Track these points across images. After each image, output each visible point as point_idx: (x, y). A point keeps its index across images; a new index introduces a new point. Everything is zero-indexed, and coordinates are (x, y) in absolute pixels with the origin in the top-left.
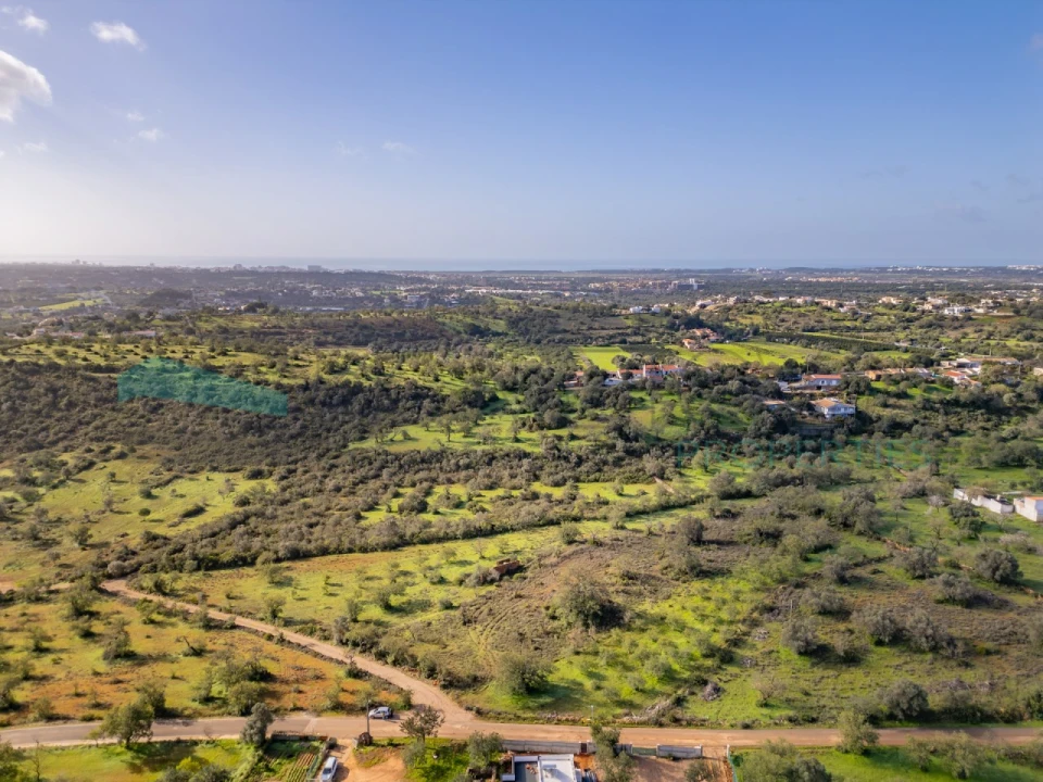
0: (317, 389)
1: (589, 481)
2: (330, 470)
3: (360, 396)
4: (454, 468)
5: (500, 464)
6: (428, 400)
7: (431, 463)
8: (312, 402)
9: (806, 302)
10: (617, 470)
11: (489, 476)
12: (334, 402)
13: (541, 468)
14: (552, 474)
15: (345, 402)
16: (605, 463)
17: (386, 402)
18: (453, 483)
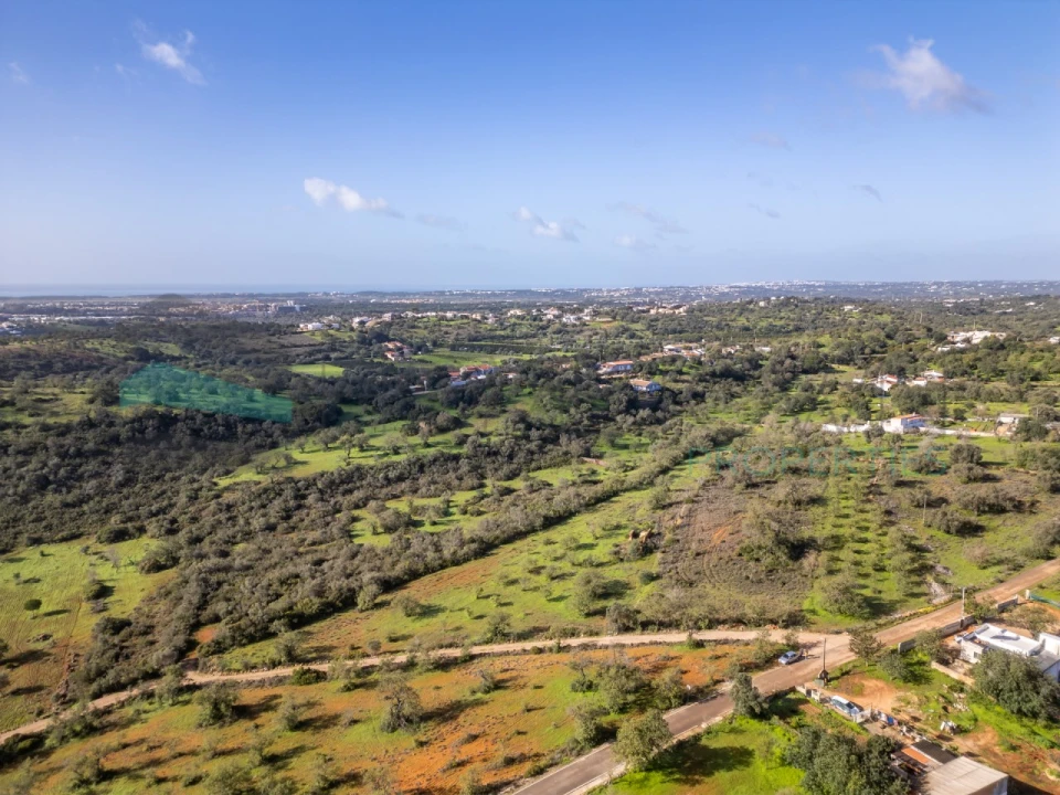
9: (455, 316)
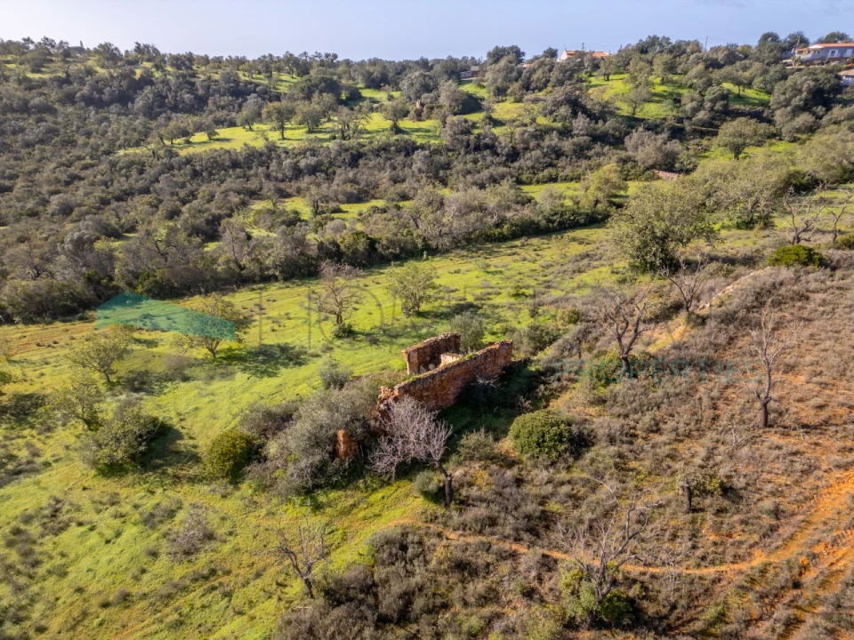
0: (82, 82)
1: (538, 182)
2: (68, 184)
3: (148, 89)
4: (289, 174)
5: (371, 164)
6: (254, 95)
7: (250, 168)
8: (69, 99)
10: (584, 163)
11: (354, 181)
12: (106, 97)
13: (447, 166)
14: (469, 172)
15: (124, 99)
16: (559, 153)
17: (187, 97)
18: (289, 196)
